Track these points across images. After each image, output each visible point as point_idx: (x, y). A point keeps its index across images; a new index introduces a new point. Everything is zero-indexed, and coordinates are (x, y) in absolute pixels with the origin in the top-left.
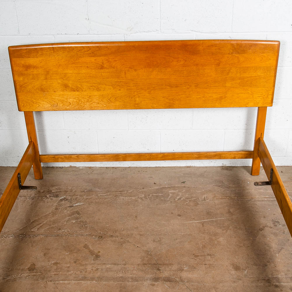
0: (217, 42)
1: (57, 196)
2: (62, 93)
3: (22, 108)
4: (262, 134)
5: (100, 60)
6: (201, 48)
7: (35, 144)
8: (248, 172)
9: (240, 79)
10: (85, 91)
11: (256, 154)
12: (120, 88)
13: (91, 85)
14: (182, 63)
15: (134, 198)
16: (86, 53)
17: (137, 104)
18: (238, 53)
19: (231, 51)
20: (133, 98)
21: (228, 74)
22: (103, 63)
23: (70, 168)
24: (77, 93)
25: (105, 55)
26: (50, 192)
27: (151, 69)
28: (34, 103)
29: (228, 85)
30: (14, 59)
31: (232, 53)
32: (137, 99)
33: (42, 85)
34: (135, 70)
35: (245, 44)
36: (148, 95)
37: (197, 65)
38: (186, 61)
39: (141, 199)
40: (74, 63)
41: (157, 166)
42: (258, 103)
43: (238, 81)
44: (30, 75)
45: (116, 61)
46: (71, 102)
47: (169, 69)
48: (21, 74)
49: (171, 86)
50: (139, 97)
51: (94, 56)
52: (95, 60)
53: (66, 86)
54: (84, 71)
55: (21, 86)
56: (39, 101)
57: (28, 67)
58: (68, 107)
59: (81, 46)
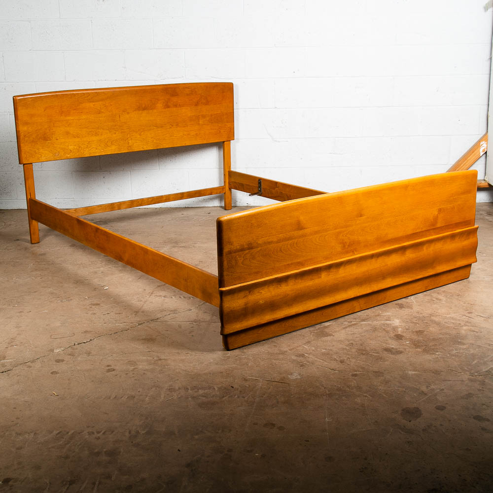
2: (63, 140)
3: (22, 161)
4: (230, 167)
5: (98, 105)
6: (178, 90)
10: (85, 137)
11: (227, 188)
13: (90, 130)
16: (85, 99)
17: (130, 147)
20: (127, 141)
22: (100, 108)
24: (77, 140)
25: (102, 100)
27: (141, 112)
28: (36, 153)
29: (201, 122)
30: (19, 108)
32: (130, 142)
33: (45, 134)
34: (128, 113)
36: (139, 136)
40: (75, 109)
43: (208, 118)
44: (34, 123)
45: (111, 105)
46: (72, 149)
47: (155, 111)
48: (26, 123)
49: (157, 127)
50: (131, 139)
51: (93, 102)
52: (94, 105)
53: (68, 133)
54: (84, 117)
55: (25, 136)
56: (41, 151)
57: (32, 116)
58: (68, 156)
59: (82, 92)
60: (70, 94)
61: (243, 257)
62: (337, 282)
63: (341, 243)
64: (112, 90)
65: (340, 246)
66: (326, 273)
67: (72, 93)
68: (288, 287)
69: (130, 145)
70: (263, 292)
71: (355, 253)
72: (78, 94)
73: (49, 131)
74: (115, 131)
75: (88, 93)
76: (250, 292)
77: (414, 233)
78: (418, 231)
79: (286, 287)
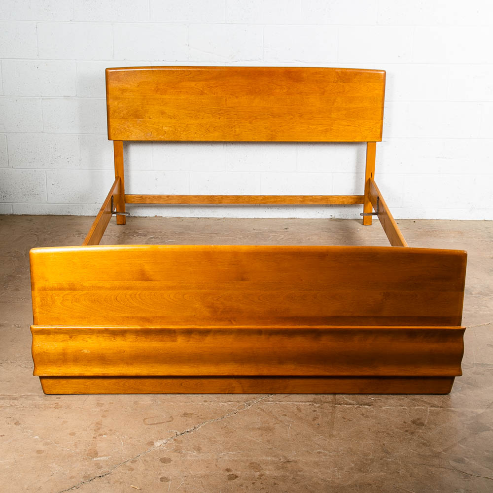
0: (322, 70)
1: (145, 236)
2: (157, 120)
3: (112, 137)
4: (372, 174)
5: (200, 85)
6: (305, 75)
7: (122, 180)
8: (360, 223)
9: (345, 110)
10: (183, 118)
11: (366, 199)
12: (219, 117)
13: (189, 112)
14: (285, 91)
15: (231, 238)
16: (186, 77)
17: (238, 135)
18: (343, 82)
19: (336, 79)
20: (234, 128)
21: (333, 103)
22: (203, 89)
23: (155, 218)
24: (174, 121)
25: (206, 80)
26: (137, 233)
27: (252, 97)
28: (126, 131)
29: (334, 115)
30: (110, 82)
31: (337, 82)
32: (237, 129)
33: (137, 111)
34: (237, 97)
35: (350, 72)
36: (249, 125)
37: (301, 93)
38: (289, 88)
39: (240, 238)
40: (173, 88)
41: (256, 217)
42: (366, 137)
43: (344, 112)
44: (125, 99)
45: (217, 86)
46: (166, 131)
47: (272, 97)
48: (117, 98)
49: (273, 116)
50: (239, 127)
51: (194, 81)
52: (196, 85)
53: (163, 113)
54: (183, 97)
55: (114, 111)
56: (132, 128)
57: (124, 91)
58: (162, 137)
59: (182, 69)
60: (168, 70)
61: (63, 297)
62: (200, 352)
63: (209, 307)
64: (219, 70)
65: (208, 310)
66: (184, 338)
67: (170, 69)
68: (125, 343)
69: (237, 133)
70: (90, 341)
71: (234, 322)
72: (178, 71)
73: (142, 108)
74: (220, 115)
75: (189, 71)
76: (71, 337)
77: (338, 317)
78: (344, 314)
79: (122, 342)
